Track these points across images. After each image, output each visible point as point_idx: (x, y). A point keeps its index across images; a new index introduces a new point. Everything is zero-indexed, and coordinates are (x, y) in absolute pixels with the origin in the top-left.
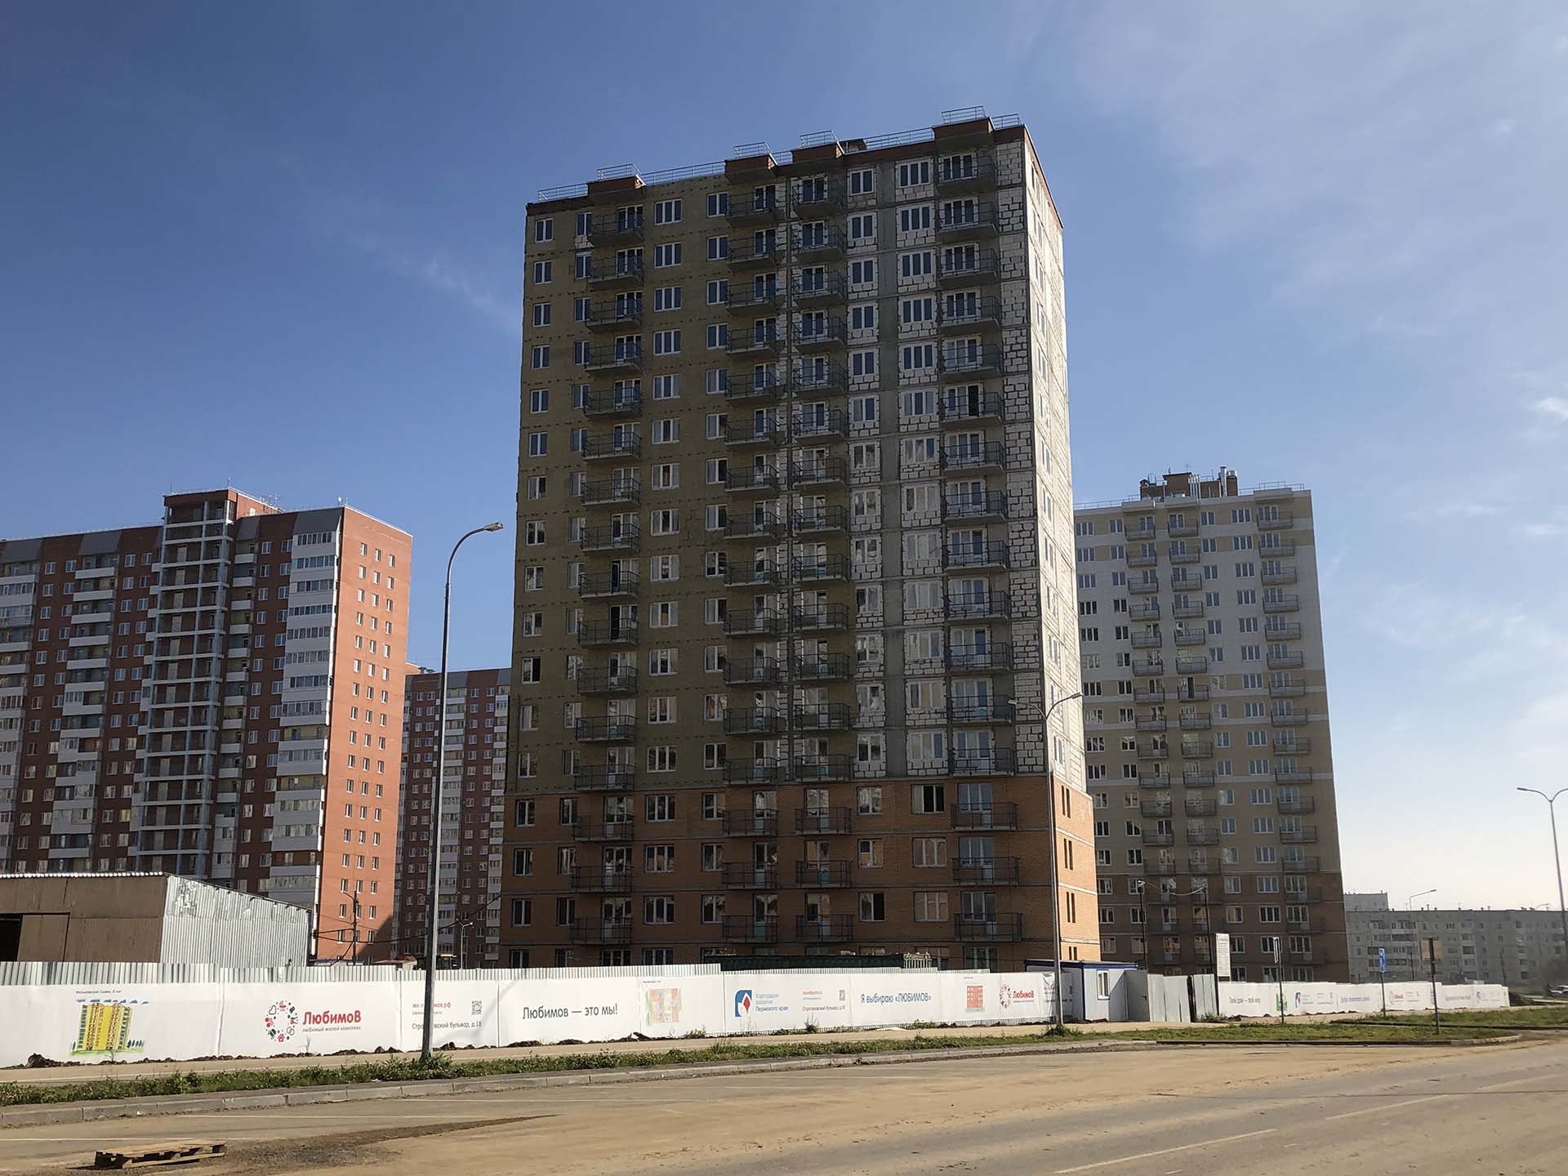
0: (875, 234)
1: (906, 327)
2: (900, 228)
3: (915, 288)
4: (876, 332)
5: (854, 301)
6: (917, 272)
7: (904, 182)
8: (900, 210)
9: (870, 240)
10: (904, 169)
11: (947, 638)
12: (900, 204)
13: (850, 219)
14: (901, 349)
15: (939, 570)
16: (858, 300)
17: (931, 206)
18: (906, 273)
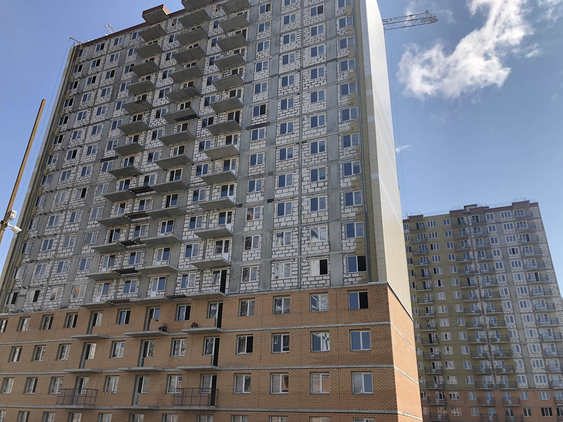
0: (496, 231)
1: (511, 255)
2: (504, 229)
3: (512, 245)
4: (502, 257)
5: (493, 248)
6: (511, 240)
7: (503, 217)
8: (503, 224)
9: (495, 232)
10: (502, 213)
11: (542, 346)
12: (503, 222)
13: (488, 226)
14: (510, 261)
15: (535, 326)
16: (494, 248)
17: (513, 223)
18: (508, 241)
